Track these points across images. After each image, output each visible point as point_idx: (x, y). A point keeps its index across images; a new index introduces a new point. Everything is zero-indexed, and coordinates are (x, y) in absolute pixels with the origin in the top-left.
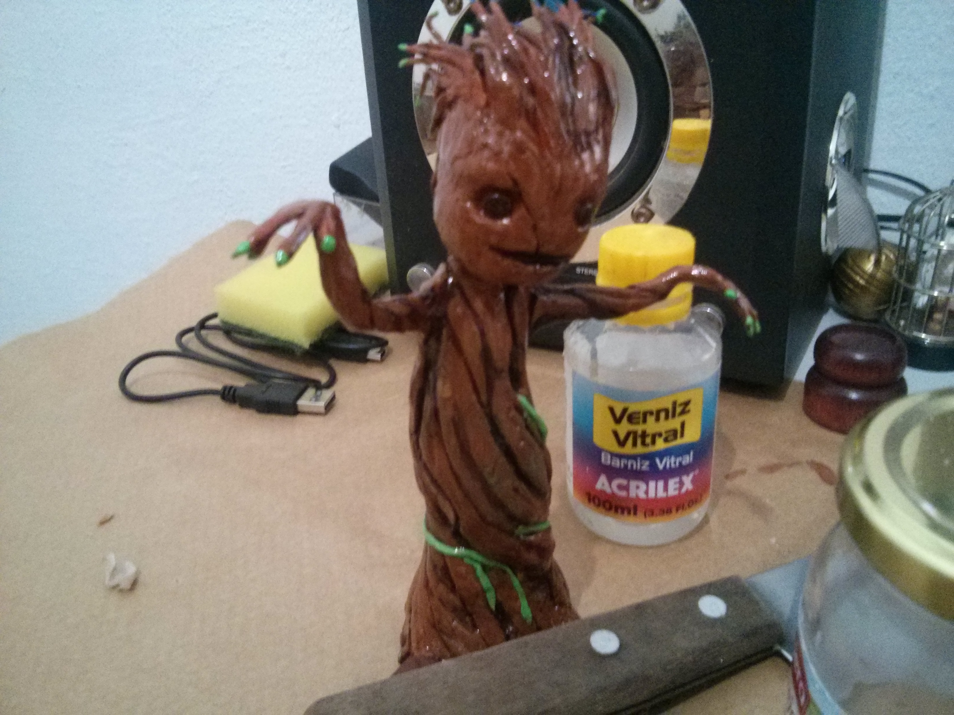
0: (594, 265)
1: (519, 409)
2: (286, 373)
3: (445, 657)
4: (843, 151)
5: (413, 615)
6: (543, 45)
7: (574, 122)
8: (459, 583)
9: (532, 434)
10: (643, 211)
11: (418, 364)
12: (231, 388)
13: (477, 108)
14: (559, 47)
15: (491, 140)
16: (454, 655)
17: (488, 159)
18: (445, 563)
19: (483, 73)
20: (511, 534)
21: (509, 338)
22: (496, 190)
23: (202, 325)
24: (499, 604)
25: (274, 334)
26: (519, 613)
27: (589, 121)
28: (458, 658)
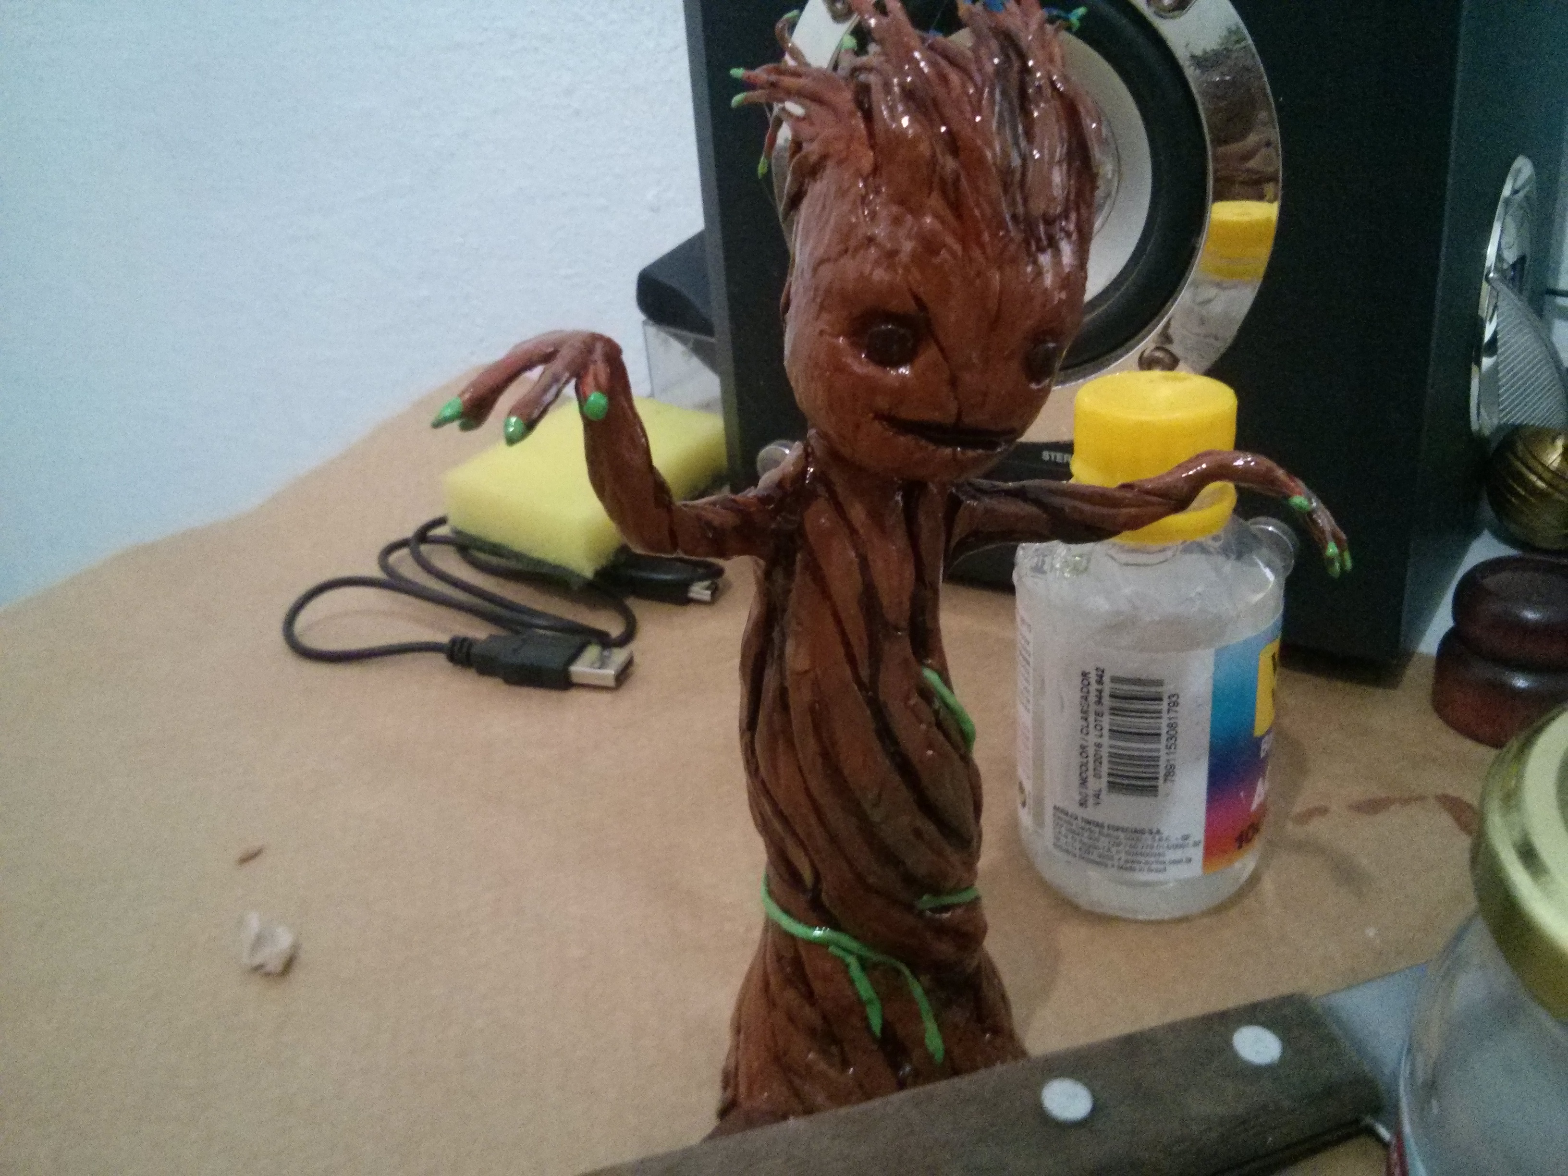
0: (1068, 448)
1: (926, 694)
2: (555, 618)
3: (796, 1114)
4: (1511, 257)
5: (742, 1036)
6: (973, 68)
7: (1025, 201)
8: (818, 987)
9: (947, 736)
10: (1159, 354)
11: (755, 612)
12: (465, 640)
13: (858, 174)
14: (1000, 72)
15: (880, 231)
16: (809, 1110)
17: (877, 263)
18: (796, 951)
19: (869, 116)
20: (909, 908)
21: (909, 572)
22: (889, 317)
23: (423, 536)
24: (886, 1026)
25: (537, 554)
26: (921, 1043)
27: (1052, 199)
28: (815, 1117)
